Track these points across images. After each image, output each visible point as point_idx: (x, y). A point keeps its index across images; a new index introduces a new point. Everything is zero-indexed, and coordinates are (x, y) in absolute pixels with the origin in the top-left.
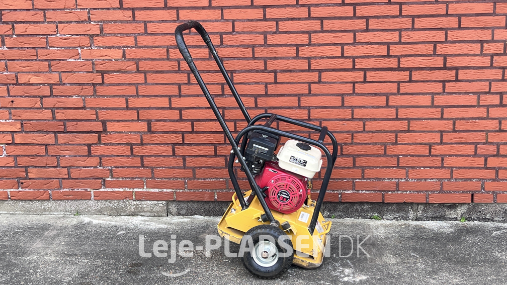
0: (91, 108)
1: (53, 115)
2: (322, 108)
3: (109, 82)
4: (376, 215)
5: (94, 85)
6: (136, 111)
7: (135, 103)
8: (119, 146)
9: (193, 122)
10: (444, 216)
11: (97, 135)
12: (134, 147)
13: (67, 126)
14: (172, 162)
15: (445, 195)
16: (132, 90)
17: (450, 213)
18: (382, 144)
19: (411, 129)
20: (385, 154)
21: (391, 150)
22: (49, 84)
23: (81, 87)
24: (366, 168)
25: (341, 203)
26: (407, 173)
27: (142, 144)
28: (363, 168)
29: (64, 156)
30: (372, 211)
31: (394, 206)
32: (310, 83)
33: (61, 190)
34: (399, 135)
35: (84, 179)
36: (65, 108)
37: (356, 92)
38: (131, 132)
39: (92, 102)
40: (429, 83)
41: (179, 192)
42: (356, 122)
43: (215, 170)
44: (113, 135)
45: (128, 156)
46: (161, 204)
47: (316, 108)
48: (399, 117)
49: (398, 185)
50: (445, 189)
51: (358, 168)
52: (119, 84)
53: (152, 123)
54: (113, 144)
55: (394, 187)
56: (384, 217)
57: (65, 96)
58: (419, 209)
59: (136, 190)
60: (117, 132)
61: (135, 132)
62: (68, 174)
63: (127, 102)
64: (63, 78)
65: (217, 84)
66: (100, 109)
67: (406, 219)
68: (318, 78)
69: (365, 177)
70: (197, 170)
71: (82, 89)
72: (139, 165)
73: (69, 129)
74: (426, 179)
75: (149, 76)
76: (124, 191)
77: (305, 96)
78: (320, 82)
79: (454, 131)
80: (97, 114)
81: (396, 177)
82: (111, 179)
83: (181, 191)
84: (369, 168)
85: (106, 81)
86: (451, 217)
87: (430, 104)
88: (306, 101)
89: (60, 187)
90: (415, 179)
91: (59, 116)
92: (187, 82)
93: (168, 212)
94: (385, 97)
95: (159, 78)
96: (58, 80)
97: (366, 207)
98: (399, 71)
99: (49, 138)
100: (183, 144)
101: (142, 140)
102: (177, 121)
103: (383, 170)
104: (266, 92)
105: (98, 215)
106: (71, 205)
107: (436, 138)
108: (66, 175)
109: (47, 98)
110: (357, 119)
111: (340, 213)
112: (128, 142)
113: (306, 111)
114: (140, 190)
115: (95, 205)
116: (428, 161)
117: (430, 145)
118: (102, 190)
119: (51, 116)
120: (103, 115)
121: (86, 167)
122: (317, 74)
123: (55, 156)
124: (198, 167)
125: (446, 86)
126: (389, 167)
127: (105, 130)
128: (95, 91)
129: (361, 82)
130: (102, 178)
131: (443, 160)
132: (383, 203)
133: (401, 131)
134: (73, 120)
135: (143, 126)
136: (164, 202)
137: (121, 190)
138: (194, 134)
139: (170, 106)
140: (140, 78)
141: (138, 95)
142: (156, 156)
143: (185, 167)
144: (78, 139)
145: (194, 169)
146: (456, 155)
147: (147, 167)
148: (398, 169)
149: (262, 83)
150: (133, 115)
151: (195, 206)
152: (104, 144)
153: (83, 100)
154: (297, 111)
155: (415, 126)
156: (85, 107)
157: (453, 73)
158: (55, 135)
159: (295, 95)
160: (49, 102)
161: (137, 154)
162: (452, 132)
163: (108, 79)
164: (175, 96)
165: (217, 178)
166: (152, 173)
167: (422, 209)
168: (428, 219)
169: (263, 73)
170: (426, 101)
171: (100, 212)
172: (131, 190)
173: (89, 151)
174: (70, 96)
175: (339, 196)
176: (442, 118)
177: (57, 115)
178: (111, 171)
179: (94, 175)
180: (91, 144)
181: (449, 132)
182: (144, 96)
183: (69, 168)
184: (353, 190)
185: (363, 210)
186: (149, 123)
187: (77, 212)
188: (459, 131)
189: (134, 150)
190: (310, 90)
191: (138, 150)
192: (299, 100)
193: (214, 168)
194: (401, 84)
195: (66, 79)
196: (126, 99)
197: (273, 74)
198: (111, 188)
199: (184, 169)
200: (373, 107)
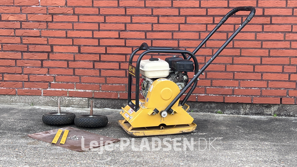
0: (44, 37)
1: (21, 40)
2: (187, 40)
3: (56, 21)
4: (219, 111)
5: (47, 22)
6: (71, 39)
7: (71, 34)
8: (60, 62)
9: (106, 47)
10: (263, 113)
11: (47, 54)
12: (69, 62)
13: (29, 48)
14: (92, 72)
15: (264, 98)
16: (70, 26)
17: (267, 111)
18: (223, 64)
19: (242, 55)
20: (225, 71)
21: (230, 68)
22: (20, 21)
23: (39, 23)
24: (213, 79)
25: (197, 102)
26: (239, 83)
27: (74, 61)
28: (212, 79)
29: (26, 67)
30: (217, 108)
31: (231, 106)
32: (179, 24)
33: (23, 89)
34: (235, 58)
35: (37, 82)
36: (28, 37)
37: (208, 30)
38: (68, 53)
39: (45, 33)
40: (253, 25)
41: (96, 92)
42: (208, 49)
43: (119, 78)
44: (57, 54)
45: (65, 68)
46: (85, 100)
47: (183, 40)
48: (234, 47)
49: (233, 91)
50: (263, 94)
51: (209, 79)
52: (62, 22)
53: (81, 47)
54: (56, 60)
55: (231, 93)
56: (225, 112)
57: (29, 29)
58: (247, 108)
59: (69, 90)
60: (59, 53)
61: (70, 53)
62: (28, 79)
63: (66, 33)
64: (29, 18)
65: (122, 23)
66: (50, 37)
67: (238, 114)
68: (184, 21)
69: (213, 85)
70: (108, 78)
71: (39, 25)
72: (72, 74)
73: (30, 50)
74: (251, 88)
75: (81, 17)
76: (62, 91)
77: (176, 32)
78: (185, 23)
79: (269, 56)
80: (48, 40)
81: (233, 86)
82: (54, 83)
83: (97, 92)
84: (215, 79)
85: (54, 20)
86: (267, 113)
87: (254, 39)
88: (177, 35)
89: (23, 87)
90: (244, 87)
91: (25, 41)
92: (103, 21)
93: (88, 105)
94: (226, 34)
95: (87, 19)
96: (26, 19)
97: (213, 105)
98: (235, 17)
99: (18, 55)
100: (100, 61)
101: (74, 58)
102: (97, 46)
103: (224, 81)
104: (152, 29)
105: (45, 105)
106: (29, 100)
107: (258, 61)
108: (27, 79)
109: (18, 30)
110: (208, 48)
111: (197, 109)
112: (66, 59)
113: (176, 42)
114: (72, 90)
115: (44, 100)
116: (253, 76)
117: (254, 65)
118: (48, 89)
119: (20, 41)
120: (52, 41)
121: (39, 74)
122: (184, 18)
123: (21, 67)
124: (108, 76)
125: (265, 27)
126: (228, 79)
127: (52, 51)
128: (47, 26)
129: (211, 24)
130: (49, 82)
131: (262, 75)
132: (224, 103)
133: (236, 56)
134: (34, 44)
135: (75, 49)
136: (87, 99)
137: (60, 90)
138: (107, 55)
139: (93, 36)
140: (75, 18)
141: (73, 29)
142: (82, 68)
143: (100, 76)
144: (35, 56)
145: (106, 77)
146: (270, 72)
147: (77, 75)
148: (234, 81)
149: (150, 23)
150: (70, 42)
151: (106, 102)
152: (52, 60)
153: (40, 32)
154: (171, 41)
155: (245, 53)
156: (41, 36)
157: (269, 19)
158: (22, 54)
159: (170, 31)
160: (19, 32)
161: (71, 67)
162: (268, 57)
163: (56, 18)
164: (96, 30)
165: (120, 84)
166: (80, 79)
167: (249, 107)
168: (253, 114)
169: (151, 17)
170: (252, 36)
171: (46, 104)
172: (66, 90)
173: (42, 64)
174: (32, 29)
175: (196, 97)
176: (262, 48)
177: (23, 41)
178: (55, 77)
179: (44, 79)
180: (43, 60)
181: (266, 57)
182: (77, 30)
183: (29, 75)
184: (205, 94)
185: (211, 108)
186: (79, 47)
187: (32, 104)
188: (272, 57)
189: (69, 64)
190: (179, 28)
191: (72, 65)
192: (173, 35)
193: (119, 77)
194: (236, 25)
195: (31, 18)
196: (66, 31)
197: (157, 17)
198: (54, 88)
199: (100, 77)
200: (218, 40)
